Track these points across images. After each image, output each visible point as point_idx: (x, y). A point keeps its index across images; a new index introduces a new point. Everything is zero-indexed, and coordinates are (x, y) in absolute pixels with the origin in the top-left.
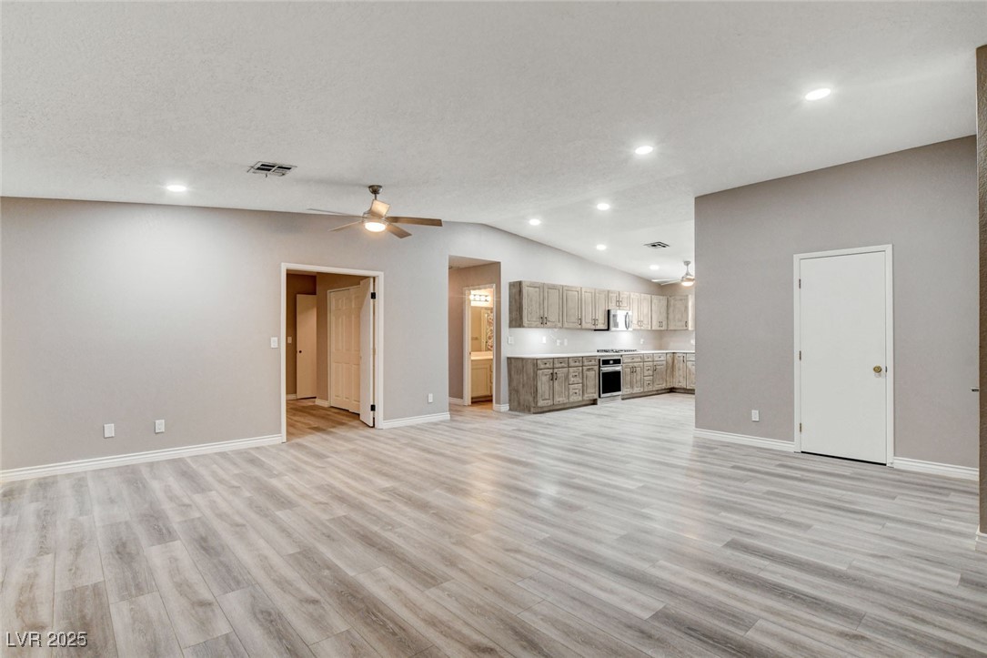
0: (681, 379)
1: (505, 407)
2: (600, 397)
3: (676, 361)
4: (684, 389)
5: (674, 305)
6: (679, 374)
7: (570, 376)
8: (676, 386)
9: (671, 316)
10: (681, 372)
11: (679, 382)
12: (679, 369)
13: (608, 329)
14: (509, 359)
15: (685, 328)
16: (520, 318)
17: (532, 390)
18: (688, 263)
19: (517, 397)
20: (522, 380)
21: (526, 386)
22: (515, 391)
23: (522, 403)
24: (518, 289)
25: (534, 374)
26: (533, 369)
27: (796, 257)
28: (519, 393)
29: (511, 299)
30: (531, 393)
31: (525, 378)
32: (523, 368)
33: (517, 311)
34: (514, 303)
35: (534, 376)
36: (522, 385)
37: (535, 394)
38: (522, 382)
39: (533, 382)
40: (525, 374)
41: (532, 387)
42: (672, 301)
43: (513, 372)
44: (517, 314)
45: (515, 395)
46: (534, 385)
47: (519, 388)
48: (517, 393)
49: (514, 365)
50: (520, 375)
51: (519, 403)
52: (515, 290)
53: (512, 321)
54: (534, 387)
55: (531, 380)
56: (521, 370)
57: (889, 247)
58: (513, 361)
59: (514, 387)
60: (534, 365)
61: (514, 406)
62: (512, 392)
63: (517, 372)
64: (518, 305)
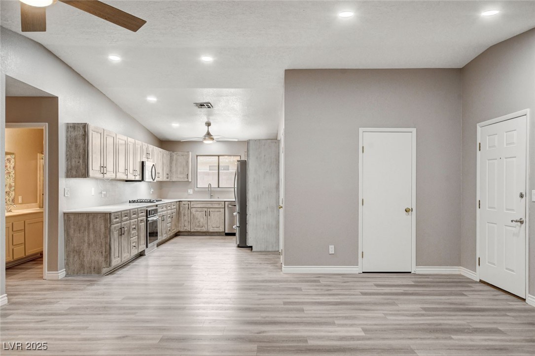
0: (186, 224)
1: (62, 274)
2: (147, 247)
3: (181, 208)
4: (189, 232)
5: (177, 160)
6: (184, 219)
7: (131, 229)
8: (182, 230)
9: (174, 169)
10: (186, 218)
11: (185, 226)
12: (184, 215)
13: (143, 179)
14: (67, 215)
15: (186, 180)
16: (84, 166)
17: (104, 248)
18: (208, 124)
19: (79, 259)
20: (86, 239)
21: (94, 245)
22: (75, 252)
23: (88, 265)
24: (81, 132)
25: (106, 230)
26: (105, 225)
27: (361, 130)
28: (81, 255)
29: (70, 143)
30: (102, 253)
31: (92, 236)
32: (89, 224)
33: (80, 158)
34: (73, 148)
35: (106, 233)
36: (86, 244)
37: (107, 253)
38: (87, 241)
39: (104, 239)
40: (91, 231)
41: (104, 245)
42: (175, 156)
43: (72, 230)
44: (79, 162)
45: (76, 257)
46: (106, 243)
47: (82, 248)
48: (79, 255)
49: (73, 222)
50: (83, 232)
51: (82, 266)
52: (76, 133)
53: (71, 169)
54: (105, 245)
55: (102, 238)
56: (85, 227)
57: (414, 130)
58: (72, 217)
59: (74, 247)
60: (106, 220)
61: (74, 270)
62: (72, 253)
63: (80, 230)
64: (81, 151)
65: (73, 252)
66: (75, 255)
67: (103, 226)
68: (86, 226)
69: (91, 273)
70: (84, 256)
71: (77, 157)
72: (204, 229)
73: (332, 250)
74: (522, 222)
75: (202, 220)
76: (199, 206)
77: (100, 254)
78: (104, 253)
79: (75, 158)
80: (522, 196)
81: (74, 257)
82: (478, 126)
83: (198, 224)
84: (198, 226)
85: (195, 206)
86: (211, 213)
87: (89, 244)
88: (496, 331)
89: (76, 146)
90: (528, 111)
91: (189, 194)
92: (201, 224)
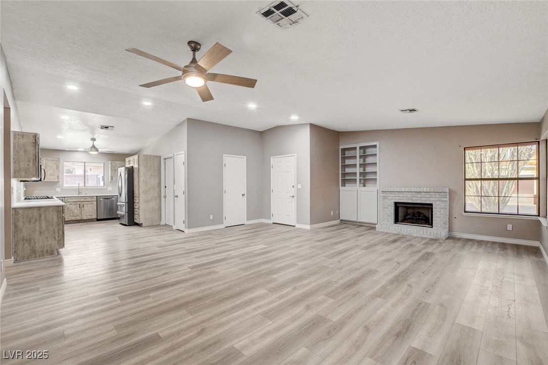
16: (34, 168)
17: (57, 234)
18: (94, 140)
19: (30, 246)
20: (37, 228)
21: (46, 232)
22: (25, 241)
23: (40, 250)
24: (32, 140)
25: (58, 219)
26: (58, 216)
27: (224, 155)
28: (32, 242)
29: (17, 149)
30: (55, 238)
31: (44, 225)
32: (40, 216)
33: (29, 161)
34: (22, 153)
35: (58, 222)
36: (37, 233)
37: (60, 237)
38: (38, 230)
39: (57, 227)
40: (43, 222)
41: (56, 231)
42: (44, 161)
43: (22, 222)
44: (28, 165)
45: (26, 245)
46: (59, 230)
47: (32, 236)
48: (30, 242)
49: (22, 216)
50: (34, 223)
51: (34, 251)
52: (25, 141)
53: (19, 171)
54: (58, 231)
55: (54, 226)
56: (36, 219)
57: (245, 157)
58: (21, 212)
59: (24, 237)
60: (58, 212)
61: (24, 256)
62: (21, 242)
63: (30, 222)
64: (30, 156)
65: (23, 241)
66: (24, 244)
67: (55, 217)
68: (38, 218)
69: (43, 255)
70: (35, 243)
71: (26, 160)
72: (78, 218)
73: (211, 217)
74: (293, 197)
75: (76, 211)
76: (73, 201)
77: (53, 239)
78: (57, 237)
79: (24, 161)
80: (293, 187)
81: (24, 245)
82: (271, 158)
83: (72, 214)
84: (72, 216)
85: (69, 201)
86: (85, 205)
87: (41, 232)
88: (300, 236)
89: (25, 151)
90: (295, 154)
91: (57, 192)
92: (75, 214)
